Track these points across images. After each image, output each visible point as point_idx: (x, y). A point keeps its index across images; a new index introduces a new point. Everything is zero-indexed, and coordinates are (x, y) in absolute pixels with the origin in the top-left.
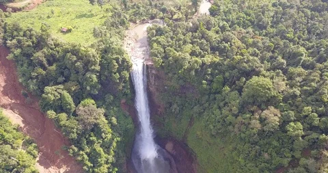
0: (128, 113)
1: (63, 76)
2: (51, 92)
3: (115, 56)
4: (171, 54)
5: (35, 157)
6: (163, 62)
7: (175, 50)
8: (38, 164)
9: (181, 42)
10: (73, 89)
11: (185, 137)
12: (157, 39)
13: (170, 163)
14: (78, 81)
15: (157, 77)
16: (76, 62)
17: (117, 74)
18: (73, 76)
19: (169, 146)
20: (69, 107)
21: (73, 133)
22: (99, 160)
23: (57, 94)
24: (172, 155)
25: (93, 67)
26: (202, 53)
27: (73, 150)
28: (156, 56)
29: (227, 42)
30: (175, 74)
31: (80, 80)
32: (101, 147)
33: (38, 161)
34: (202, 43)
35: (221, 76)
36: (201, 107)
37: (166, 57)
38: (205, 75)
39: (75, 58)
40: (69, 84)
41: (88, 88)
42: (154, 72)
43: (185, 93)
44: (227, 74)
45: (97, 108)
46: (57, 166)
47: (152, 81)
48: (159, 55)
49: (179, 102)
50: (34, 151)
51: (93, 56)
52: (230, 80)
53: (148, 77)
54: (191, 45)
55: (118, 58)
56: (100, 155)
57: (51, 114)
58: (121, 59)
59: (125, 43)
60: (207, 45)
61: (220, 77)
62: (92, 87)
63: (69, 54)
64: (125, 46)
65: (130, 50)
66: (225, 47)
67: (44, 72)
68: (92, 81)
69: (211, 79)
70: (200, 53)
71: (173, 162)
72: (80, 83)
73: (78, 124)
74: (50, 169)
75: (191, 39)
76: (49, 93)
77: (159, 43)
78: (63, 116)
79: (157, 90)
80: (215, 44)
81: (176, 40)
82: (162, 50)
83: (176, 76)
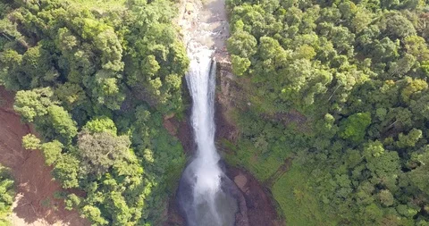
0: (175, 139)
1: (57, 67)
2: (30, 101)
3: (153, 47)
4: (272, 51)
5: (8, 204)
6: (251, 67)
7: (281, 42)
8: (14, 215)
9: (296, 28)
10: (72, 100)
11: (269, 181)
12: (246, 12)
13: (239, 204)
14: (81, 84)
15: (235, 86)
16: (75, 48)
17: (158, 80)
18: (72, 75)
19: (241, 180)
20: (64, 131)
21: (70, 179)
22: (119, 217)
23: (39, 107)
24: (244, 194)
25: (108, 66)
26: (337, 56)
27: (73, 202)
28: (239, 53)
29: (393, 39)
30: (272, 91)
31: (85, 85)
32: (123, 195)
33: (15, 210)
34: (338, 34)
35: (367, 115)
36: (311, 155)
37: (259, 57)
38: (332, 102)
39: (73, 41)
40: (63, 88)
41: (101, 100)
42: (230, 77)
43: (283, 122)
44: (381, 112)
45: (118, 134)
46: (47, 219)
47: (225, 89)
48: (244, 52)
49: (270, 135)
50: (7, 195)
51: (110, 43)
52: (384, 124)
53: (218, 81)
54: (316, 37)
55: (161, 52)
56: (120, 211)
57: (31, 141)
58: (165, 52)
59: (182, 10)
60: (349, 39)
61: (364, 117)
62: (107, 97)
63: (63, 31)
64: (181, 16)
65: (190, 26)
66: (388, 49)
67: (20, 57)
68: (107, 89)
69: (345, 113)
70: (331, 55)
71: (244, 203)
72: (84, 88)
73: (80, 165)
74: (36, 222)
75: (317, 22)
76: (25, 104)
77: (248, 21)
78: (53, 148)
79: (232, 104)
80: (366, 39)
81: (285, 20)
82: (253, 41)
83: (273, 95)
